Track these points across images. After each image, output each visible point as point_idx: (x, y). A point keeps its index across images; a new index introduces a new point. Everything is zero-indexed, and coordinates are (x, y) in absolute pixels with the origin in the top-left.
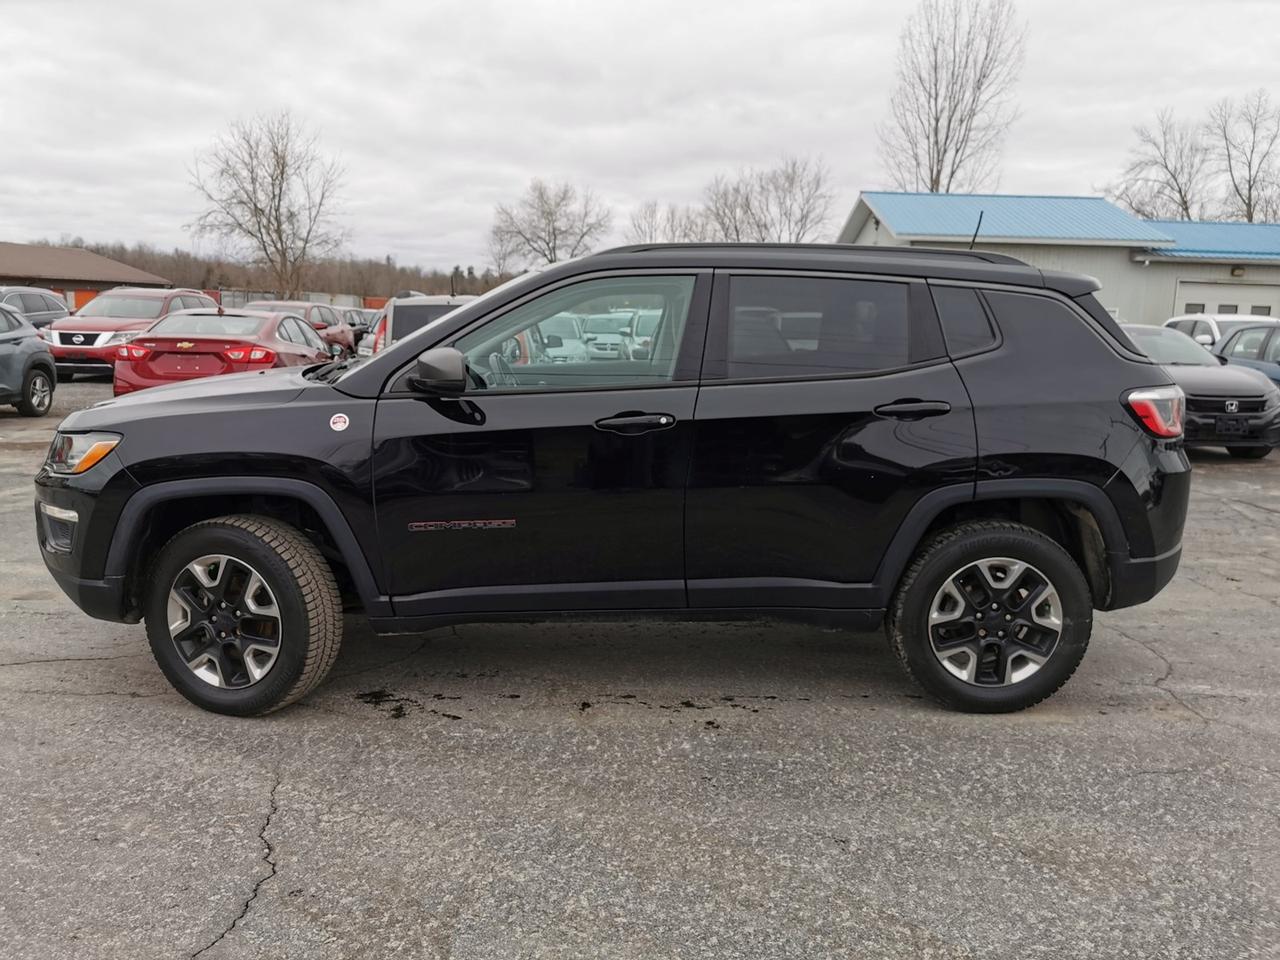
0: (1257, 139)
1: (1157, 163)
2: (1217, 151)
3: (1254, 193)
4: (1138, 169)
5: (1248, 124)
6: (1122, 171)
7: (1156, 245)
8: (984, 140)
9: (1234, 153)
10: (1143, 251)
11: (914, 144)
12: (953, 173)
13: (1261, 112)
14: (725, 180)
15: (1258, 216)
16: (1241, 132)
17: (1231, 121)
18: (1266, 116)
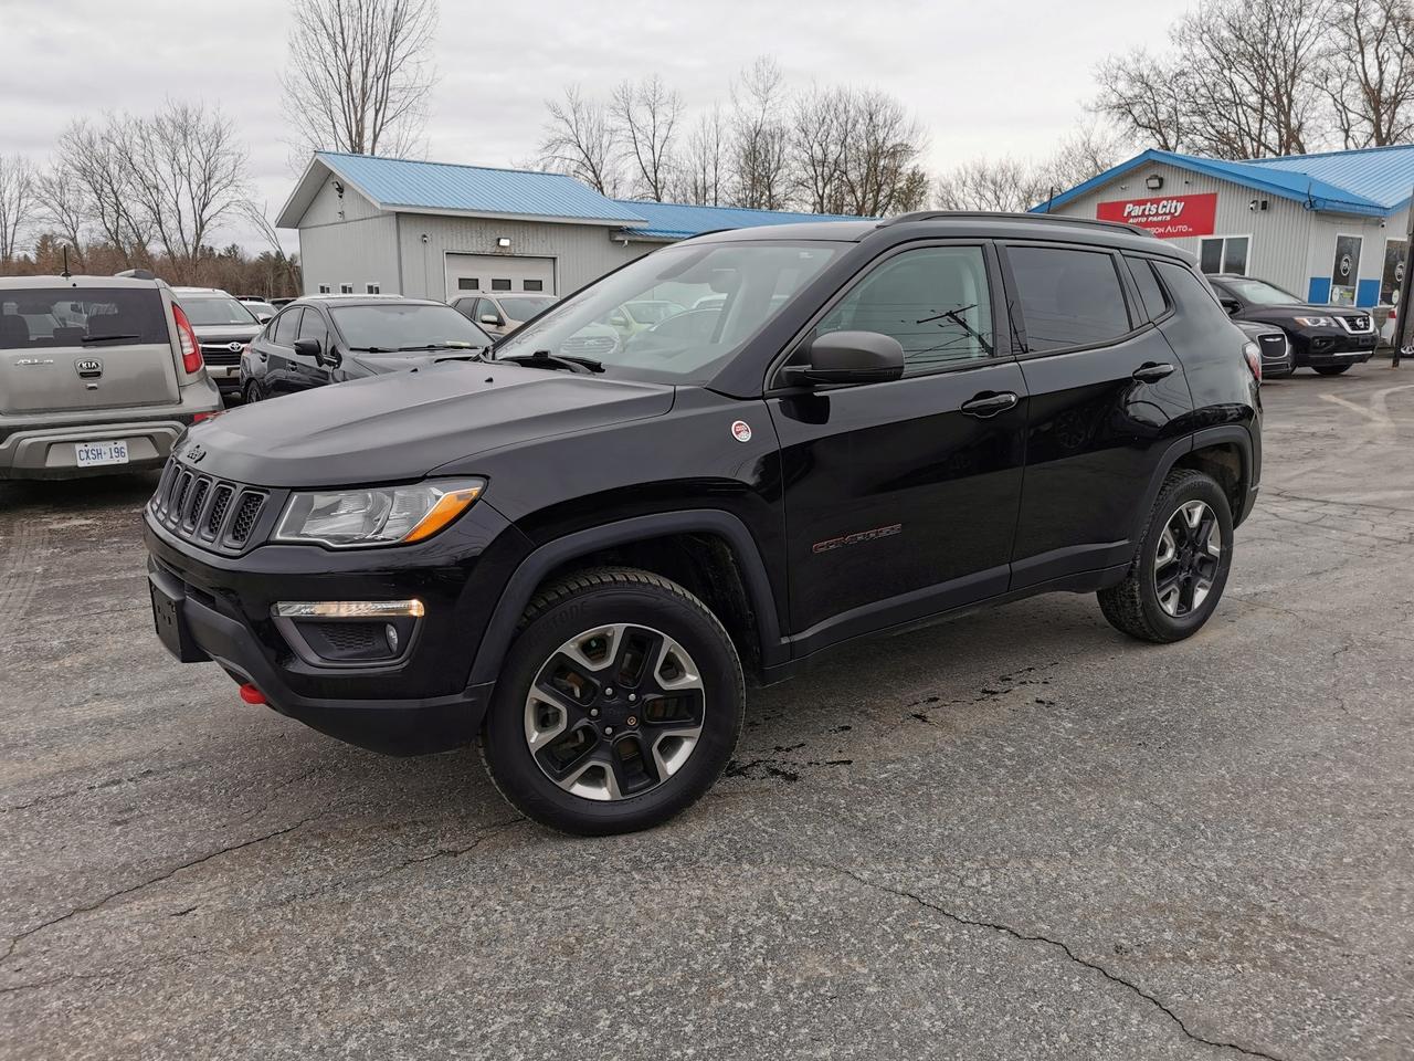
0: (657, 123)
1: (571, 141)
2: (624, 132)
3: (660, 176)
4: (555, 146)
5: (647, 107)
6: (540, 147)
7: (629, 225)
8: (407, 102)
9: (639, 136)
10: (620, 230)
11: (326, 100)
12: (376, 137)
13: (657, 97)
14: (88, 126)
15: (666, 199)
16: (642, 116)
17: (633, 103)
18: (662, 101)
